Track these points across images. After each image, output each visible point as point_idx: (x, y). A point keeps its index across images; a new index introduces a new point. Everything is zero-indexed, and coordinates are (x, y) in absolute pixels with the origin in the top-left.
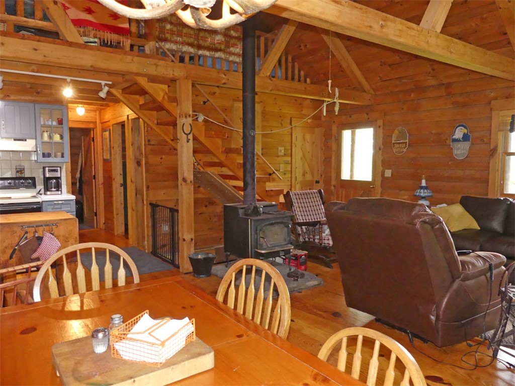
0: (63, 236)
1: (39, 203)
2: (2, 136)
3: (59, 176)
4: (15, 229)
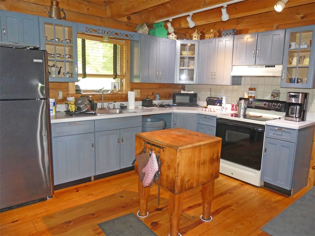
0: (167, 162)
1: (263, 126)
2: (256, 64)
3: (300, 103)
4: (142, 142)
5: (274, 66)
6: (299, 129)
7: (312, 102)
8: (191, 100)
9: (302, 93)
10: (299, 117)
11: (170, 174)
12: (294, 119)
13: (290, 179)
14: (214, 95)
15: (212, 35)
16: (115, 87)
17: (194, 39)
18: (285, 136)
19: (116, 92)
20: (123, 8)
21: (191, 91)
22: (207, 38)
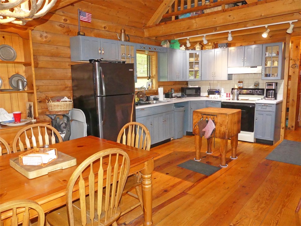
0: (219, 123)
1: (254, 104)
2: (244, 66)
3: (274, 88)
4: (199, 115)
5: (257, 67)
6: (276, 104)
7: (280, 88)
8: (196, 92)
9: (275, 83)
10: (274, 97)
11: (222, 129)
12: (271, 99)
13: (273, 135)
14: (212, 87)
15: (211, 47)
16: (149, 85)
17: (197, 49)
18: (268, 109)
19: (150, 89)
20: (161, 32)
21: (196, 86)
22: (207, 48)
